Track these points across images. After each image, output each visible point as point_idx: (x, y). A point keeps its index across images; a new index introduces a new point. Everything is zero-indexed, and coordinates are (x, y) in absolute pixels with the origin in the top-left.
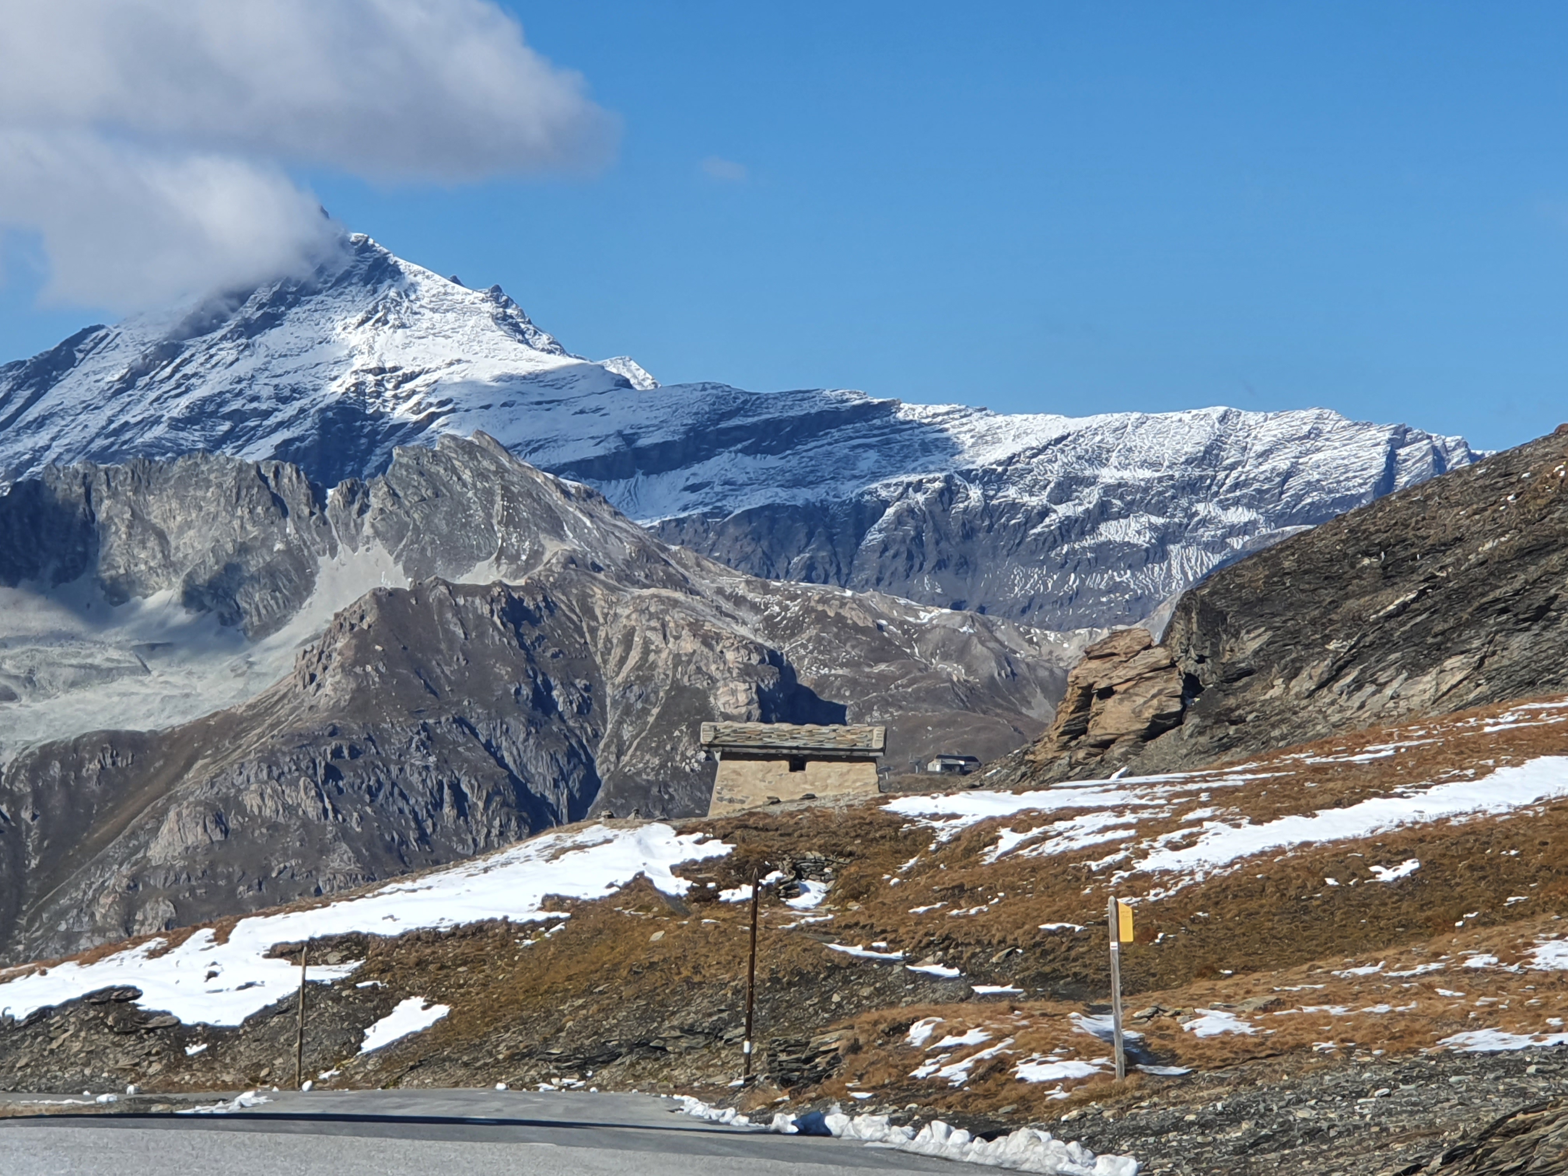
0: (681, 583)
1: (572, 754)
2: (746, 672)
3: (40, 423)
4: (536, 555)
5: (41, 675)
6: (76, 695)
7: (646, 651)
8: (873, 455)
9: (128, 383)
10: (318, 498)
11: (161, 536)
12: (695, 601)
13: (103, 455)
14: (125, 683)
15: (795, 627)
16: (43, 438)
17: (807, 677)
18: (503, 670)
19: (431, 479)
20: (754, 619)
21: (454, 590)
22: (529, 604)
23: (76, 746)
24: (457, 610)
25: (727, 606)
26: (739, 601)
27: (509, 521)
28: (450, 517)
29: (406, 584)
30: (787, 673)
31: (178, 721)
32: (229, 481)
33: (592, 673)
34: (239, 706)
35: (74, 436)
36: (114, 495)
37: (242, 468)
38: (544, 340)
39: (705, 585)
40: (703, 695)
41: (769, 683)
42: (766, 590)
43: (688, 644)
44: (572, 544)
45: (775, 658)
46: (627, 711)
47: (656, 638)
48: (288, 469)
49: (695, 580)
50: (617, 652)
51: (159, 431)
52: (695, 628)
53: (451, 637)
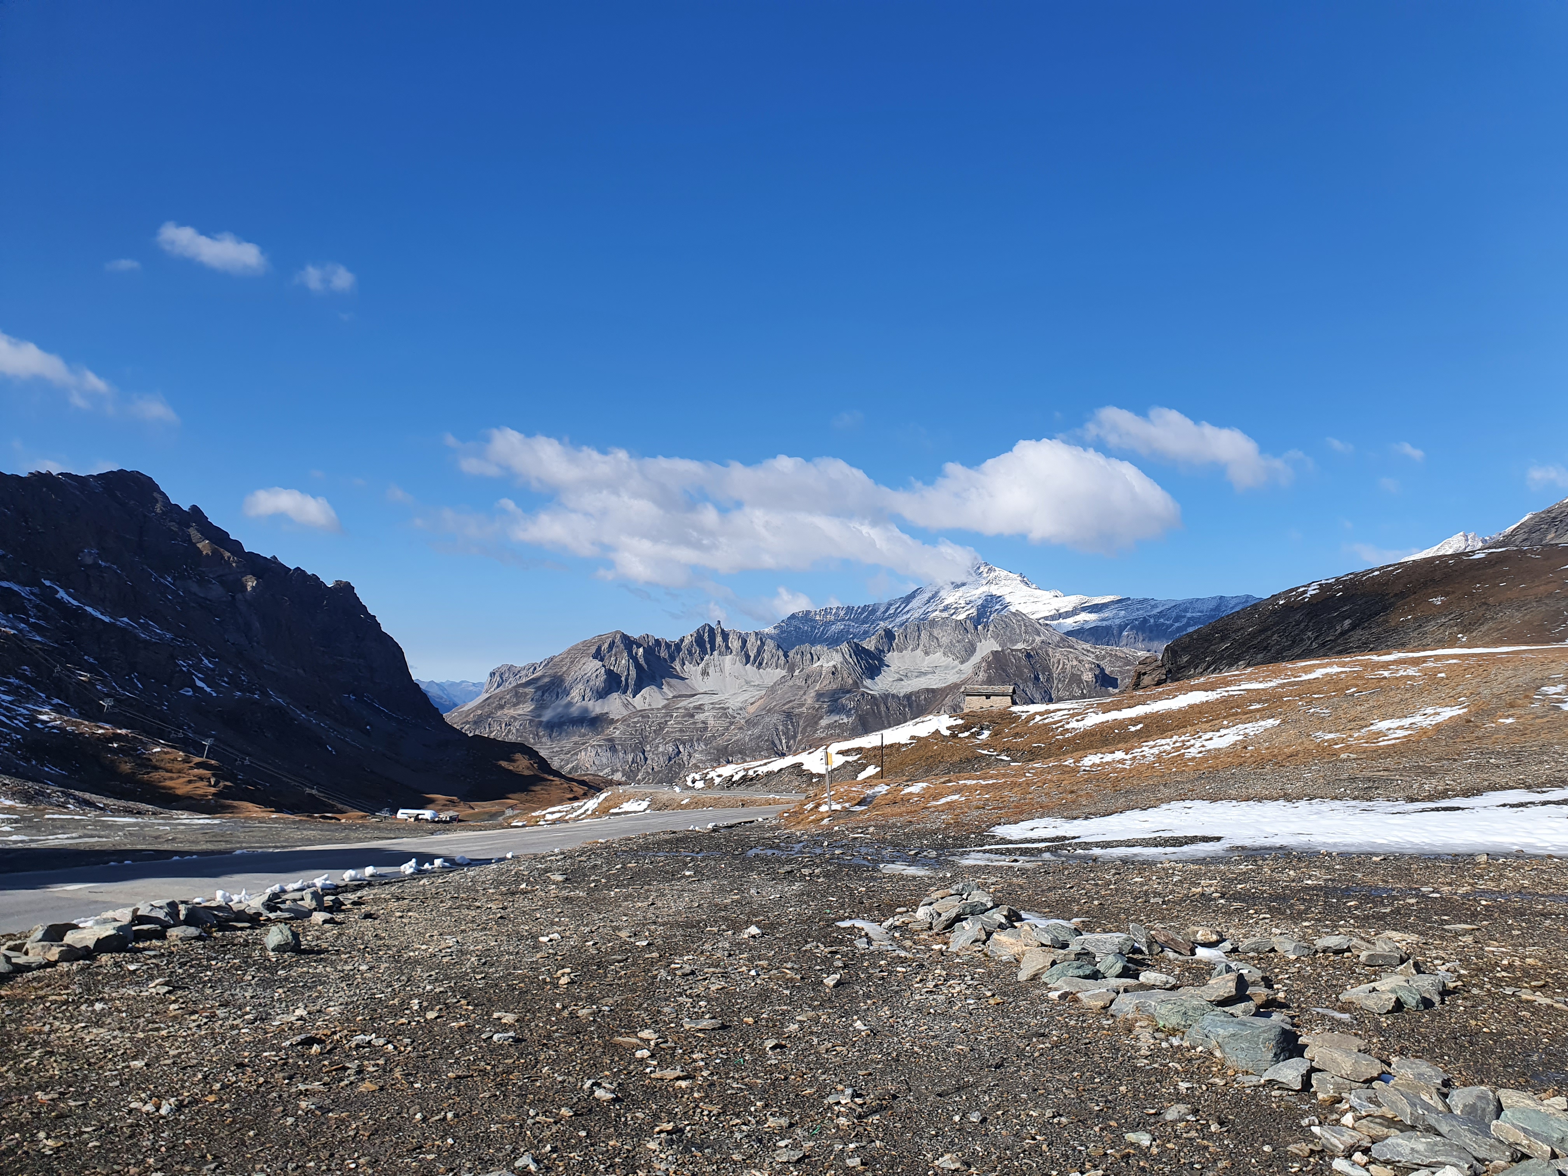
0: (1072, 647)
1: (1045, 692)
2: (1091, 669)
3: (908, 612)
4: (1033, 641)
5: (909, 674)
6: (918, 679)
7: (1064, 665)
8: (1123, 612)
9: (929, 601)
10: (976, 628)
11: (937, 639)
12: (1076, 651)
13: (923, 619)
14: (930, 676)
15: (1104, 657)
16: (908, 616)
17: (1107, 671)
18: (1026, 670)
19: (1005, 622)
20: (1093, 656)
21: (1012, 650)
22: (1032, 653)
23: (918, 692)
24: (1013, 655)
25: (1085, 653)
26: (1088, 651)
27: (1026, 632)
28: (1010, 631)
29: (1000, 649)
30: (1102, 670)
31: (943, 685)
32: (953, 625)
33: (1050, 670)
34: (958, 681)
35: (916, 615)
36: (925, 629)
37: (956, 621)
38: (1034, 586)
39: (1079, 647)
40: (1080, 676)
41: (1097, 673)
42: (1095, 648)
43: (1075, 663)
44: (1043, 638)
45: (1098, 666)
46: (1060, 680)
47: (1066, 661)
48: (968, 621)
49: (1076, 646)
50: (1056, 665)
51: (937, 613)
52: (1076, 658)
53: (1012, 662)
